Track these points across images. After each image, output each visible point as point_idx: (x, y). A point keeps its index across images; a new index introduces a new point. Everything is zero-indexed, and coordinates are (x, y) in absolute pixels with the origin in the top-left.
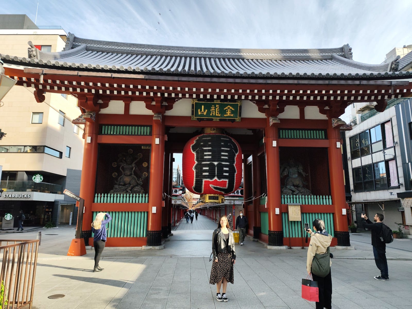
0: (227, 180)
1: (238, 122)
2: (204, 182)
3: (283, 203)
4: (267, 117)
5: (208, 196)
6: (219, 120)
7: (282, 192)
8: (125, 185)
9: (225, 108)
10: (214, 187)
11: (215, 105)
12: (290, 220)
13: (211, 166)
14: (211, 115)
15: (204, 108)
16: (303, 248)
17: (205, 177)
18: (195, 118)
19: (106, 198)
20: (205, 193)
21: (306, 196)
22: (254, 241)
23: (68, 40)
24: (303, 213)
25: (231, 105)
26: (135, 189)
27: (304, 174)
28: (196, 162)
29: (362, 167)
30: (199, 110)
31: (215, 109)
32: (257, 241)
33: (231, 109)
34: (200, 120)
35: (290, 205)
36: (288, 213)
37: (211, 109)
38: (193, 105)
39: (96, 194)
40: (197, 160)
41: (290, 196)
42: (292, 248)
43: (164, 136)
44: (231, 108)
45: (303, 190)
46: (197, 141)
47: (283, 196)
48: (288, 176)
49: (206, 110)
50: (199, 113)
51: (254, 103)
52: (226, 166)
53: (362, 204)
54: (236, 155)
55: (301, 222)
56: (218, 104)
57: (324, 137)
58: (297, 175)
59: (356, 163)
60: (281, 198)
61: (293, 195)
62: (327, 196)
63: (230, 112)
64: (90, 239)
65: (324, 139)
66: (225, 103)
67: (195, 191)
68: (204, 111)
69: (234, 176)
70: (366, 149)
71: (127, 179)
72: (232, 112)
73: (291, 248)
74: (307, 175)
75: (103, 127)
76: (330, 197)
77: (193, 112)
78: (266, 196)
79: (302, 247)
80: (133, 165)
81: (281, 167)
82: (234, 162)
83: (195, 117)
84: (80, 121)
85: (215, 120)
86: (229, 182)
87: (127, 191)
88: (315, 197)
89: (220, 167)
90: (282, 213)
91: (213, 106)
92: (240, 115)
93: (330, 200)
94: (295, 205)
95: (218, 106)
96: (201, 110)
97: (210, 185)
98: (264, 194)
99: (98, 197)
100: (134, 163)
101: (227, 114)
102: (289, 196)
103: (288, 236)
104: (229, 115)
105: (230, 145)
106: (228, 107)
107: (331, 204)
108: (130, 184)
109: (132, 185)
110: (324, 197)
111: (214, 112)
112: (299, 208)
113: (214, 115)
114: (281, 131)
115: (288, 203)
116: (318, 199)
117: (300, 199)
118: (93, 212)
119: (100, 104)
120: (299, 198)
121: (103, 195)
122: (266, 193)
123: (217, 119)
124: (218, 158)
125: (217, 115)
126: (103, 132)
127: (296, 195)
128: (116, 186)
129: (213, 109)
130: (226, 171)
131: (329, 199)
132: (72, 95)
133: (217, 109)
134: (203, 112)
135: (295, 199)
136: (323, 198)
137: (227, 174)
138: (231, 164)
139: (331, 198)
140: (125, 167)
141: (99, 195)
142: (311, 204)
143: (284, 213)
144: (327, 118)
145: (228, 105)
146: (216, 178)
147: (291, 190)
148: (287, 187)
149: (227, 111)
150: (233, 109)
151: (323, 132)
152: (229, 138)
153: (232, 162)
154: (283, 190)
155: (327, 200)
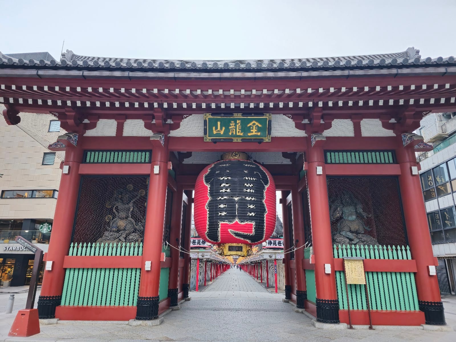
0: (254, 223)
1: (267, 142)
2: (220, 225)
3: (336, 257)
4: (307, 136)
5: (227, 245)
6: (241, 141)
7: (334, 241)
8: (118, 231)
9: (248, 124)
10: (235, 233)
11: (235, 120)
12: (349, 282)
13: (230, 203)
14: (230, 134)
15: (221, 124)
16: (371, 328)
17: (222, 218)
18: (208, 139)
19: (84, 249)
20: (224, 242)
21: (371, 247)
22: (297, 312)
23: (64, 56)
24: (368, 273)
25: (256, 120)
26: (131, 237)
27: (365, 214)
28: (210, 198)
29: (440, 211)
30: (214, 128)
31: (235, 125)
32: (302, 313)
33: (257, 126)
34: (215, 141)
35: (347, 260)
36: (344, 271)
37: (230, 126)
38: (205, 121)
39: (72, 243)
40: (212, 194)
41: (346, 246)
42: (354, 326)
43: (167, 163)
44: (257, 124)
45: (364, 238)
46: (212, 169)
47: (335, 246)
48: (341, 218)
49: (224, 128)
50: (215, 132)
51: (289, 117)
52: (251, 202)
53: (445, 260)
54: (266, 187)
55: (365, 285)
56: (239, 119)
57: (391, 161)
58: (354, 217)
59: (431, 206)
60: (333, 248)
61: (351, 244)
62: (403, 246)
63: (255, 129)
64: (57, 307)
65: (391, 163)
66: (249, 117)
67: (210, 239)
68: (221, 129)
69: (263, 218)
70: (442, 188)
71: (122, 224)
72: (259, 129)
73: (352, 327)
74: (370, 216)
75: (89, 153)
76: (408, 248)
77: (205, 130)
78: (310, 246)
79: (370, 326)
80: (131, 205)
81: (330, 207)
82: (263, 196)
83: (208, 137)
84: (58, 146)
85: (236, 141)
86: (256, 225)
87: (120, 240)
88: (385, 247)
89: (243, 203)
90: (336, 271)
91: (233, 122)
92: (269, 133)
93: (409, 252)
94: (355, 260)
95: (239, 122)
96: (216, 128)
97: (229, 230)
98: (307, 243)
99: (74, 247)
100: (132, 201)
101: (252, 132)
102: (344, 247)
103: (346, 308)
104: (254, 133)
105: (256, 173)
106: (253, 123)
107: (410, 258)
108: (124, 230)
109: (127, 232)
110: (399, 248)
111: (234, 129)
112: (361, 264)
113: (234, 134)
114: (328, 154)
115: (343, 256)
116: (390, 251)
117: (363, 251)
118: (65, 269)
119: (86, 124)
120: (360, 249)
121: (81, 245)
122: (310, 241)
123: (239, 139)
124: (239, 191)
125: (238, 134)
126: (88, 161)
127: (355, 244)
128: (107, 233)
129: (232, 125)
130: (251, 211)
131: (406, 250)
132: (51, 114)
133: (238, 126)
134: (219, 131)
135: (354, 251)
136: (397, 250)
137: (253, 214)
138: (258, 200)
139: (410, 250)
140: (119, 207)
141: (76, 245)
142: (380, 258)
143: (338, 271)
144: (394, 134)
145: (252, 120)
146: (237, 220)
147: (348, 238)
148: (342, 233)
149: (251, 128)
150: (260, 126)
151: (390, 154)
152: (256, 165)
153: (260, 198)
154: (335, 238)
155: (404, 252)
